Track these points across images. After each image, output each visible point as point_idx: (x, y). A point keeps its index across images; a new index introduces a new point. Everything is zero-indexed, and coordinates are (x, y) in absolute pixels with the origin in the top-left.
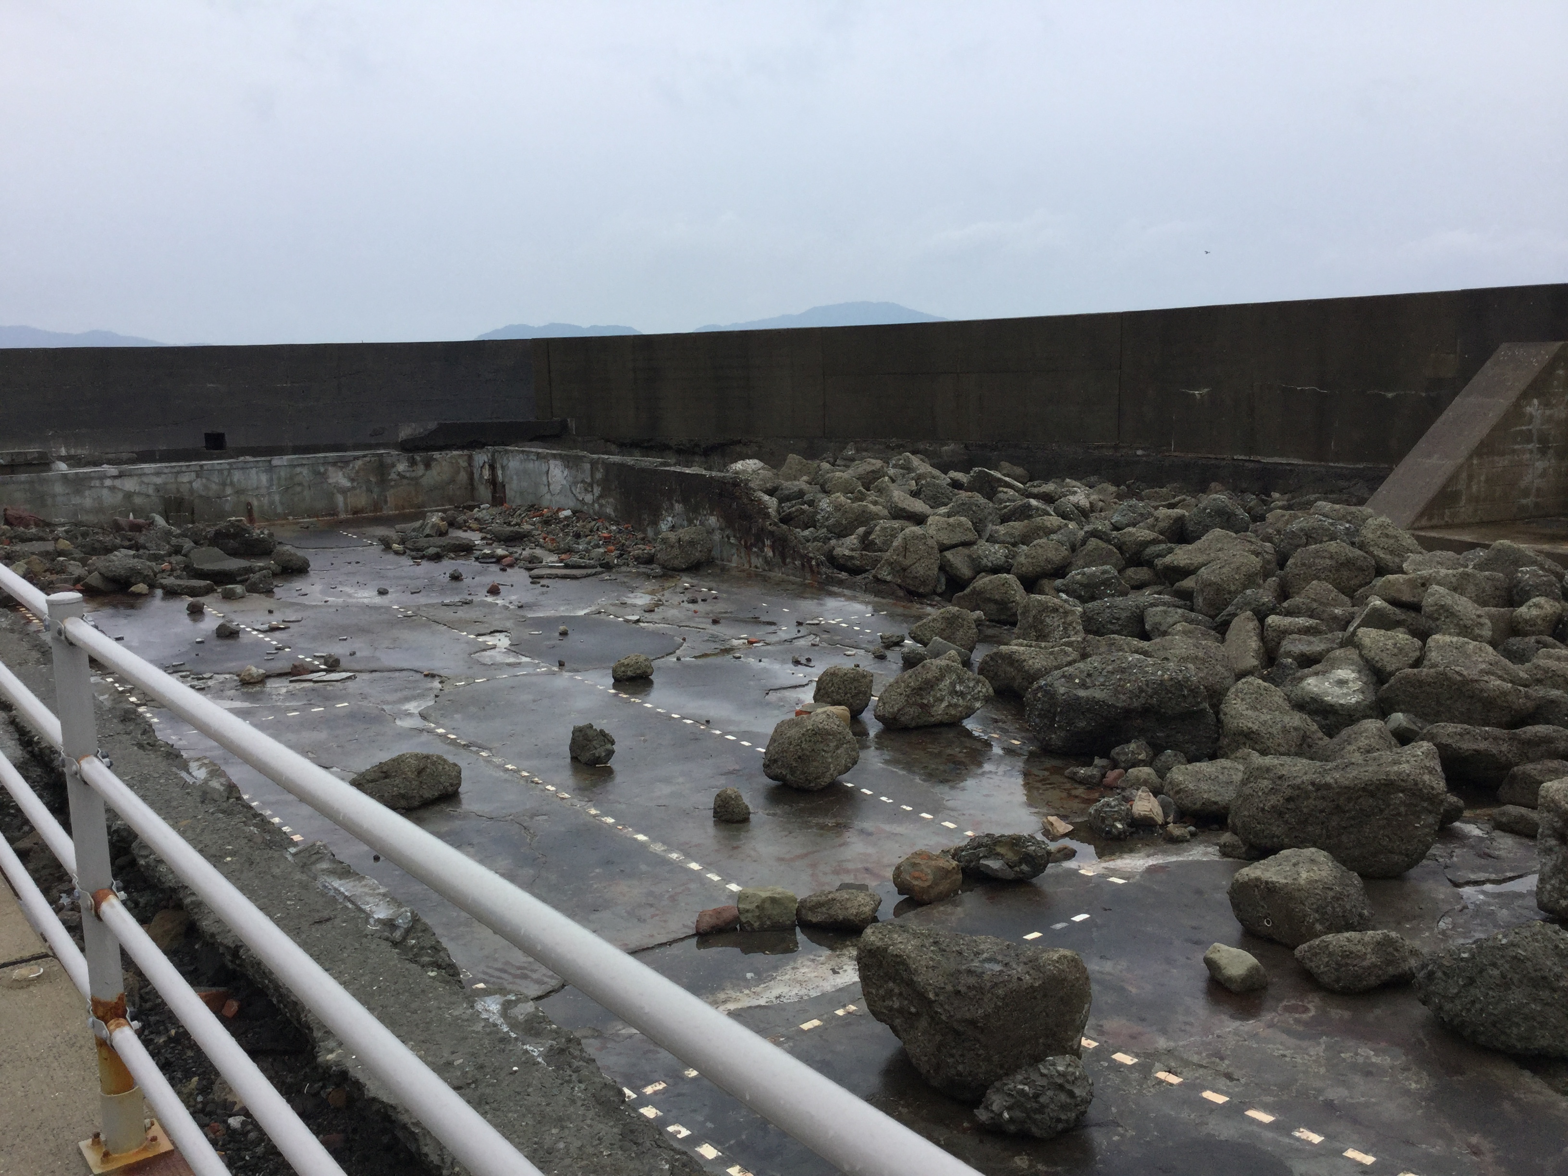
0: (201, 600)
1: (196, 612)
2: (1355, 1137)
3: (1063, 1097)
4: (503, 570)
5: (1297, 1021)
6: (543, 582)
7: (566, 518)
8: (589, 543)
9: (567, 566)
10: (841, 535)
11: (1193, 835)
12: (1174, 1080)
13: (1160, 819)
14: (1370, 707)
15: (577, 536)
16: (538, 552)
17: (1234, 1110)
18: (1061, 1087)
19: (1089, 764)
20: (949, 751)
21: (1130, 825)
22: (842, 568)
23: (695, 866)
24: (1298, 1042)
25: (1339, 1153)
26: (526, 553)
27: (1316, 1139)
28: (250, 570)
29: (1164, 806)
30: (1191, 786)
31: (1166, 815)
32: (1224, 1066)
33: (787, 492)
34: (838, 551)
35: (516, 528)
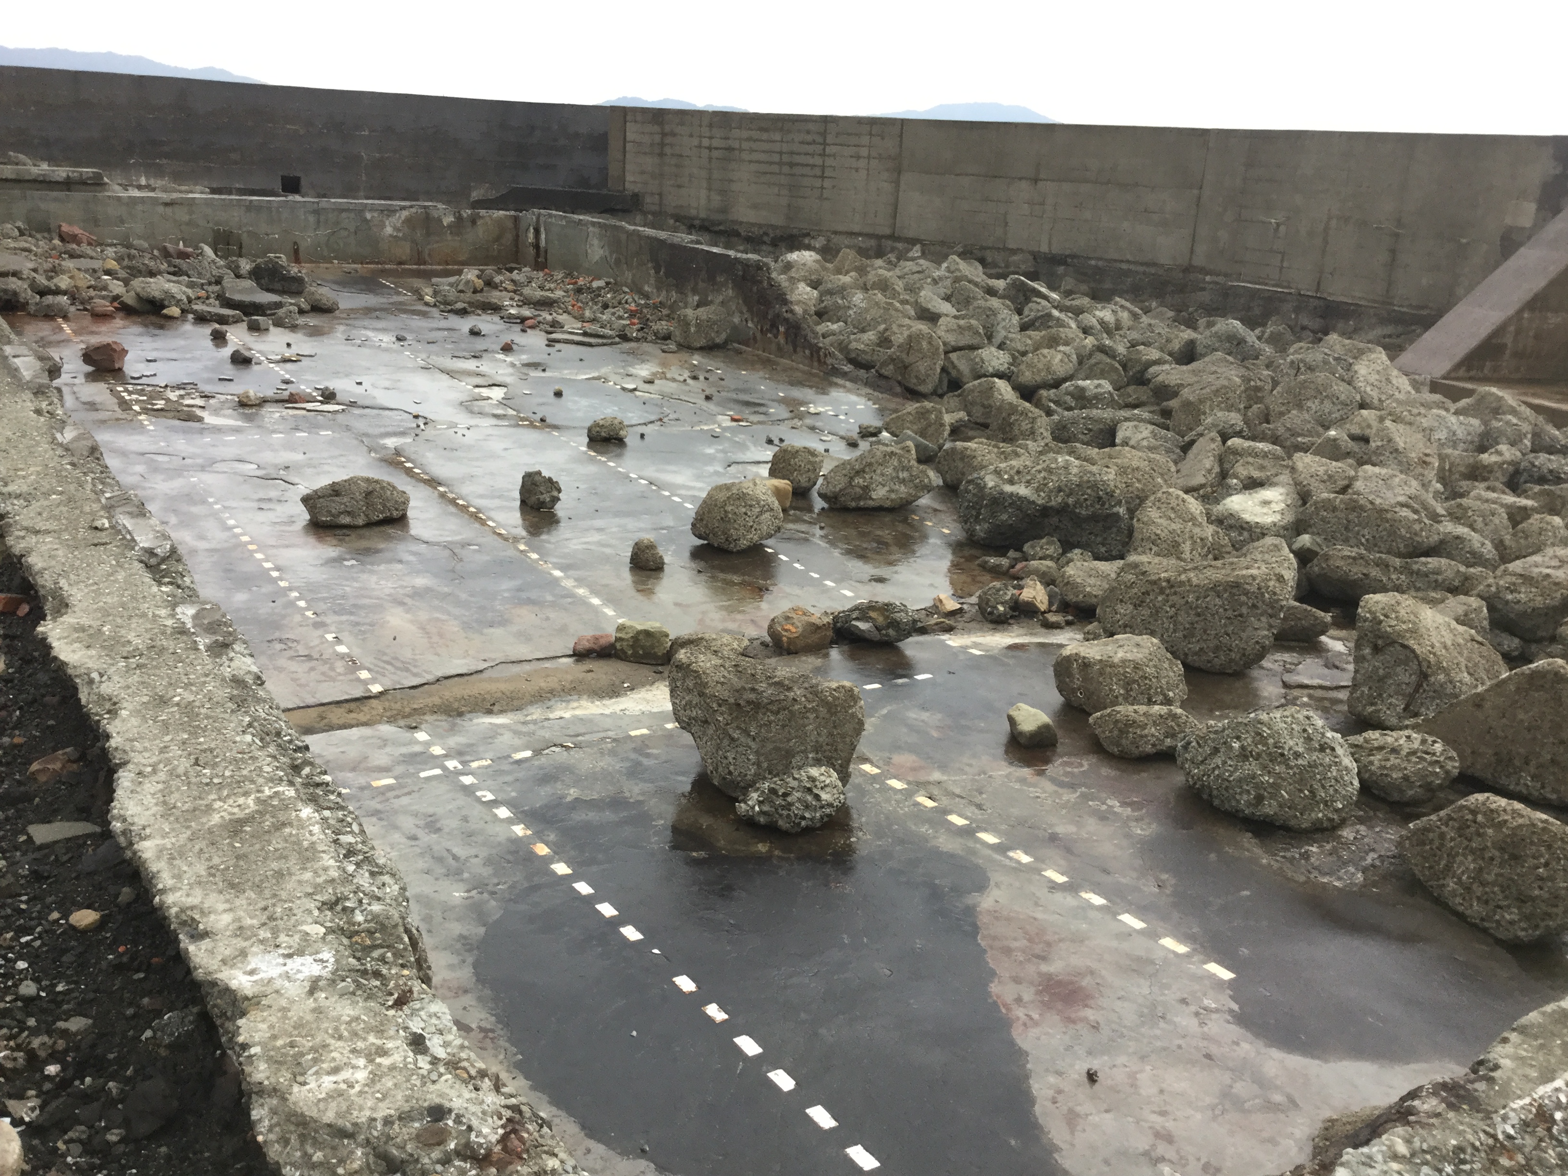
0: (224, 328)
1: (219, 338)
2: (1063, 862)
3: (809, 798)
4: (524, 331)
5: (1067, 774)
6: (558, 346)
7: (599, 288)
8: (613, 314)
9: (585, 334)
10: (863, 331)
11: (1069, 623)
12: (930, 804)
13: (1043, 607)
14: (1285, 528)
15: (606, 306)
16: (563, 318)
17: (968, 832)
18: (809, 790)
19: (1004, 555)
20: (879, 533)
21: (1011, 608)
22: (851, 361)
23: (596, 601)
24: (1056, 788)
25: (1039, 872)
26: (549, 318)
27: (1025, 859)
28: (279, 305)
29: (1051, 597)
30: (1079, 580)
31: (1051, 603)
32: (978, 799)
33: (829, 286)
34: (854, 345)
35: (548, 294)
